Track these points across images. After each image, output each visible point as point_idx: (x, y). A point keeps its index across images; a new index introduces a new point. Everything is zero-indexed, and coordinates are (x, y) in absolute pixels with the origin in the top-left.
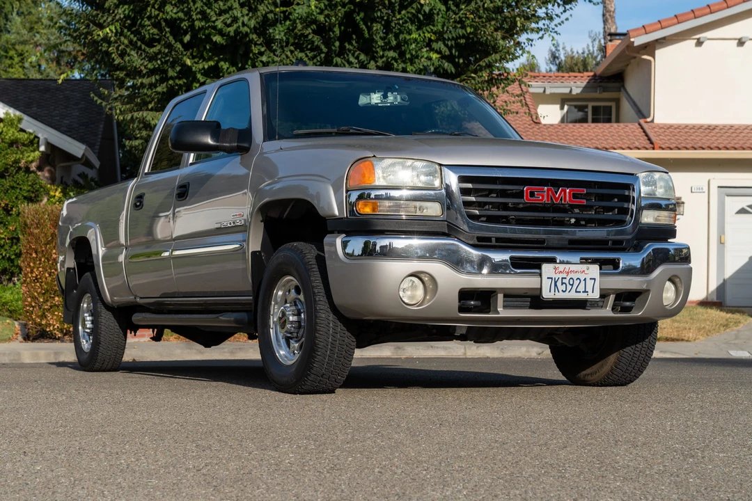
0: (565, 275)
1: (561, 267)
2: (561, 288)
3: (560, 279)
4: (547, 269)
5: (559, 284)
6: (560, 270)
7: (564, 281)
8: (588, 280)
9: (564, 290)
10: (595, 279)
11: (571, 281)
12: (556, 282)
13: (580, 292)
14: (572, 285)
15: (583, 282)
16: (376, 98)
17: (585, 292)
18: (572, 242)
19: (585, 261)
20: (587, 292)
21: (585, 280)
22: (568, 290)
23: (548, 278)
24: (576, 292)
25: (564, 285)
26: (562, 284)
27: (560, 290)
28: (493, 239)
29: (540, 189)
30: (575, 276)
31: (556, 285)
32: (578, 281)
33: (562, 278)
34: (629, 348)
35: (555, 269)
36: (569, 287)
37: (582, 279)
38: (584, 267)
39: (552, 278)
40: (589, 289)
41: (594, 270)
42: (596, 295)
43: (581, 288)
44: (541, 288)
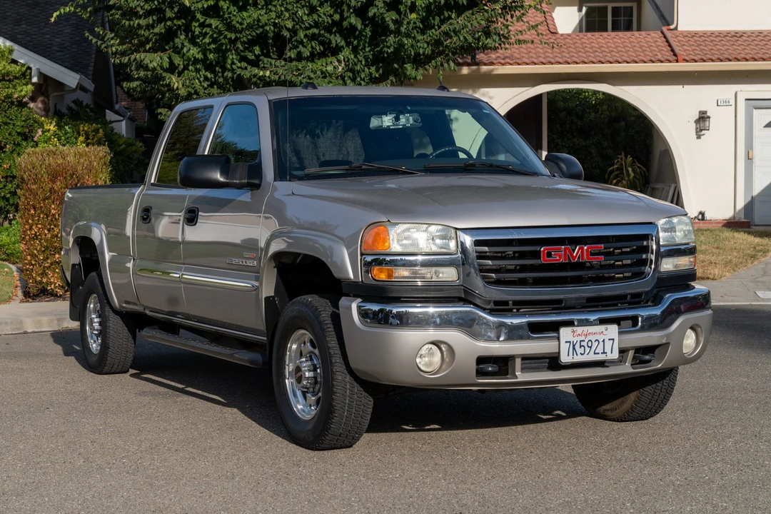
0: (583, 338)
1: (579, 330)
2: (580, 350)
3: (579, 343)
4: (565, 333)
5: (577, 347)
6: (578, 333)
7: (582, 344)
8: (606, 341)
9: (583, 353)
10: (613, 340)
11: (590, 343)
12: (574, 346)
13: (598, 354)
14: (591, 347)
15: (601, 344)
16: (387, 121)
17: (604, 353)
18: (590, 300)
19: (603, 322)
20: (606, 353)
21: (604, 341)
22: (587, 353)
23: (566, 342)
24: (595, 353)
25: (583, 348)
26: (581, 346)
27: (579, 353)
28: (510, 302)
29: (556, 249)
30: (593, 338)
31: (574, 348)
32: (597, 342)
33: (581, 341)
34: (649, 387)
35: (574, 332)
36: (588, 350)
37: (601, 341)
38: (602, 328)
39: (570, 342)
40: (608, 350)
41: (613, 330)
42: (615, 355)
43: (600, 350)
44: (559, 353)
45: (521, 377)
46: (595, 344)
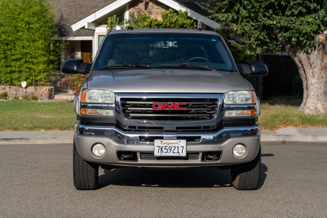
0: (167, 145)
1: (165, 141)
2: (164, 151)
3: (164, 147)
4: (157, 142)
5: (163, 149)
6: (164, 143)
7: (166, 148)
8: (179, 147)
9: (166, 152)
10: (183, 147)
11: (170, 148)
12: (161, 148)
13: (175, 153)
14: (171, 150)
15: (177, 149)
17: (178, 153)
19: (178, 138)
20: (179, 153)
21: (178, 147)
23: (157, 146)
24: (173, 153)
25: (166, 150)
26: (165, 149)
27: (164, 152)
28: (137, 127)
30: (172, 146)
31: (161, 150)
32: (174, 148)
33: (165, 147)
34: (243, 173)
35: (162, 142)
36: (169, 151)
37: (176, 147)
38: (178, 141)
39: (159, 147)
40: (180, 151)
41: (183, 142)
42: (184, 154)
43: (176, 151)
44: (154, 151)
45: (140, 161)
46: (173, 149)
